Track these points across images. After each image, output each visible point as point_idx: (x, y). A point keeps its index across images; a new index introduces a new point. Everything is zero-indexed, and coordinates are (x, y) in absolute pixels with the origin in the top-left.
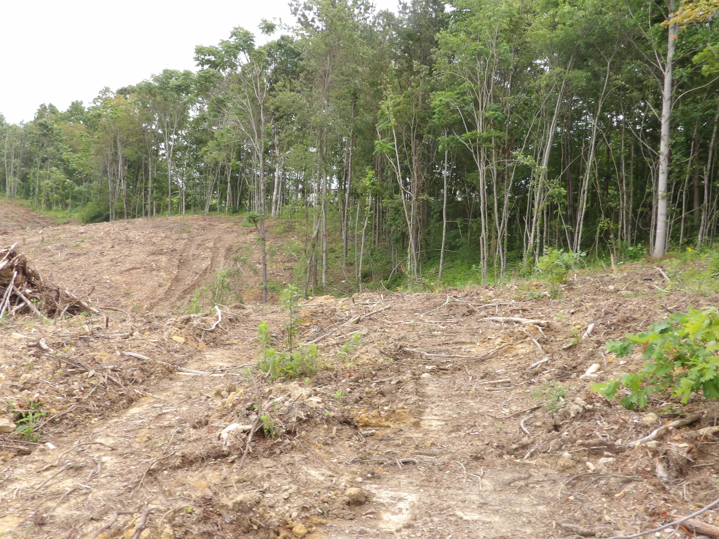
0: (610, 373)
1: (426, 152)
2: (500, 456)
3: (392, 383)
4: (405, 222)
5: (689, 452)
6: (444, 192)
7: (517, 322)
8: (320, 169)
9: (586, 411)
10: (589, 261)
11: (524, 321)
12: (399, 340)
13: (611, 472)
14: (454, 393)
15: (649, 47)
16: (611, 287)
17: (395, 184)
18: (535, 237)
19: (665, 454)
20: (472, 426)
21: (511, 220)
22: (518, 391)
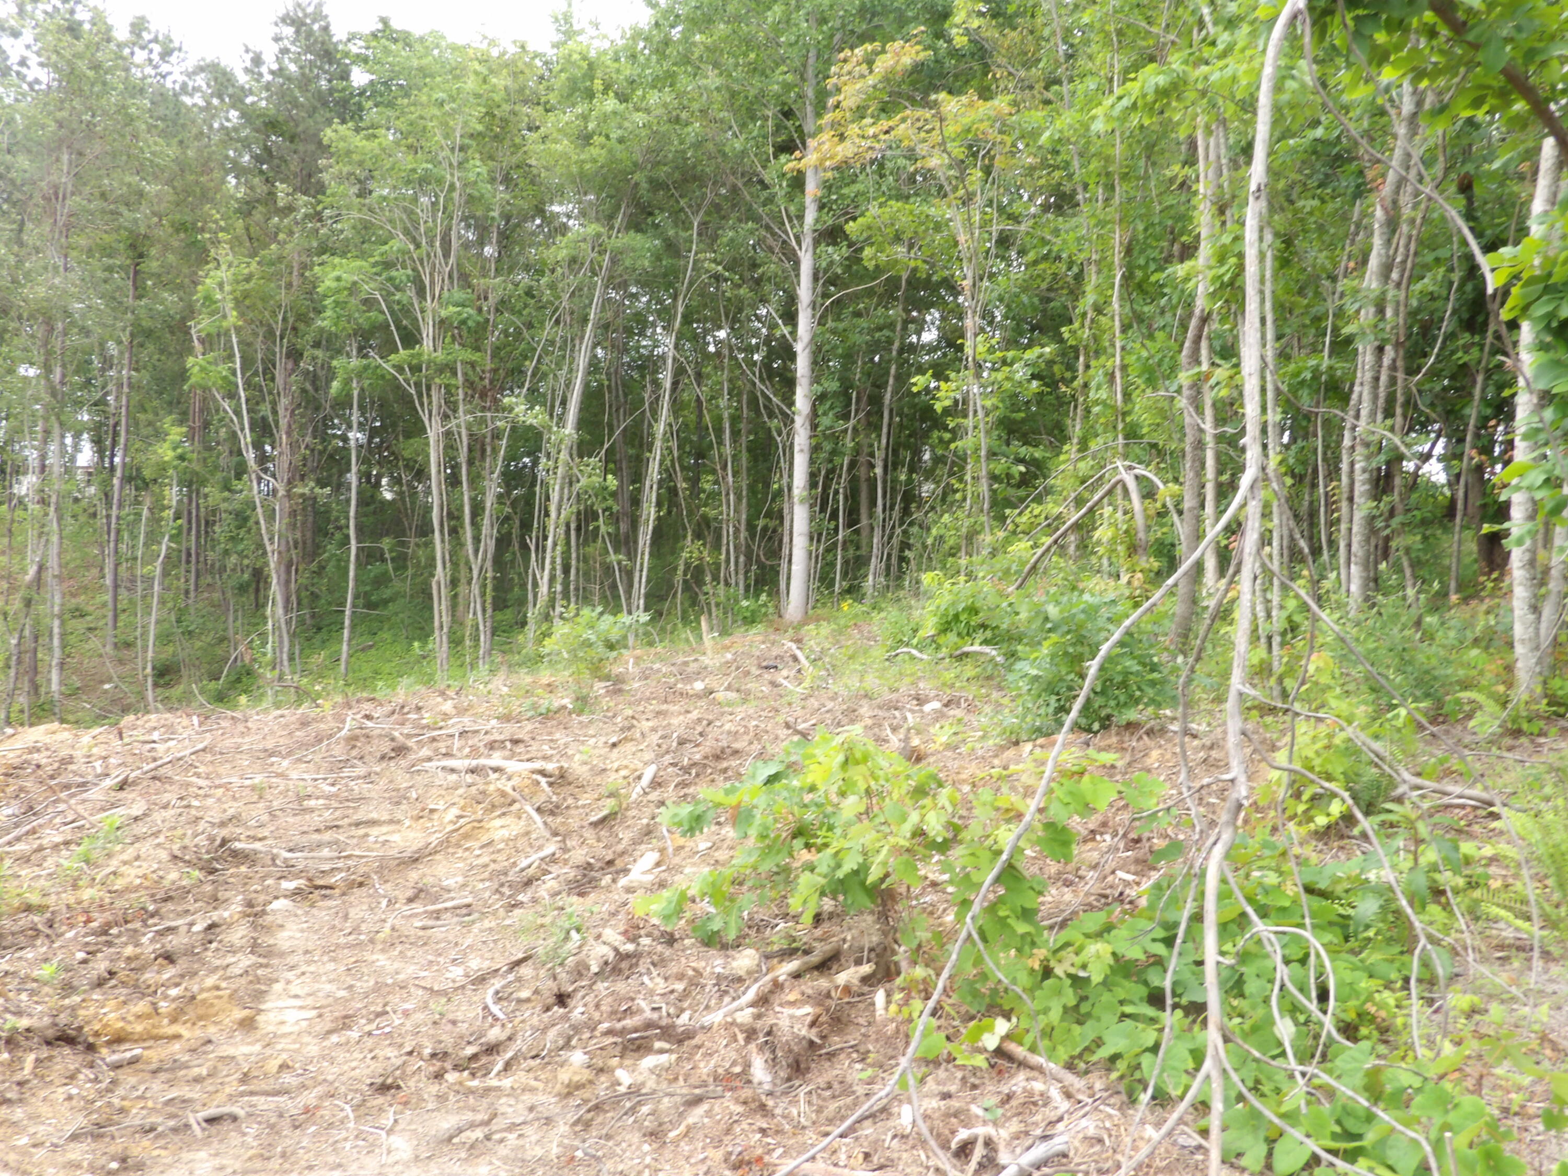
0: (678, 869)
1: (308, 386)
2: (438, 1076)
3: (195, 929)
4: (260, 546)
5: (813, 1024)
6: (352, 477)
7: (496, 770)
8: (46, 419)
9: (622, 957)
10: (663, 630)
11: (512, 766)
12: (223, 824)
13: (664, 1085)
14: (342, 940)
15: (770, 200)
16: (699, 686)
17: (236, 459)
18: (552, 579)
19: (769, 1033)
20: (378, 1015)
21: (503, 542)
22: (487, 924)
